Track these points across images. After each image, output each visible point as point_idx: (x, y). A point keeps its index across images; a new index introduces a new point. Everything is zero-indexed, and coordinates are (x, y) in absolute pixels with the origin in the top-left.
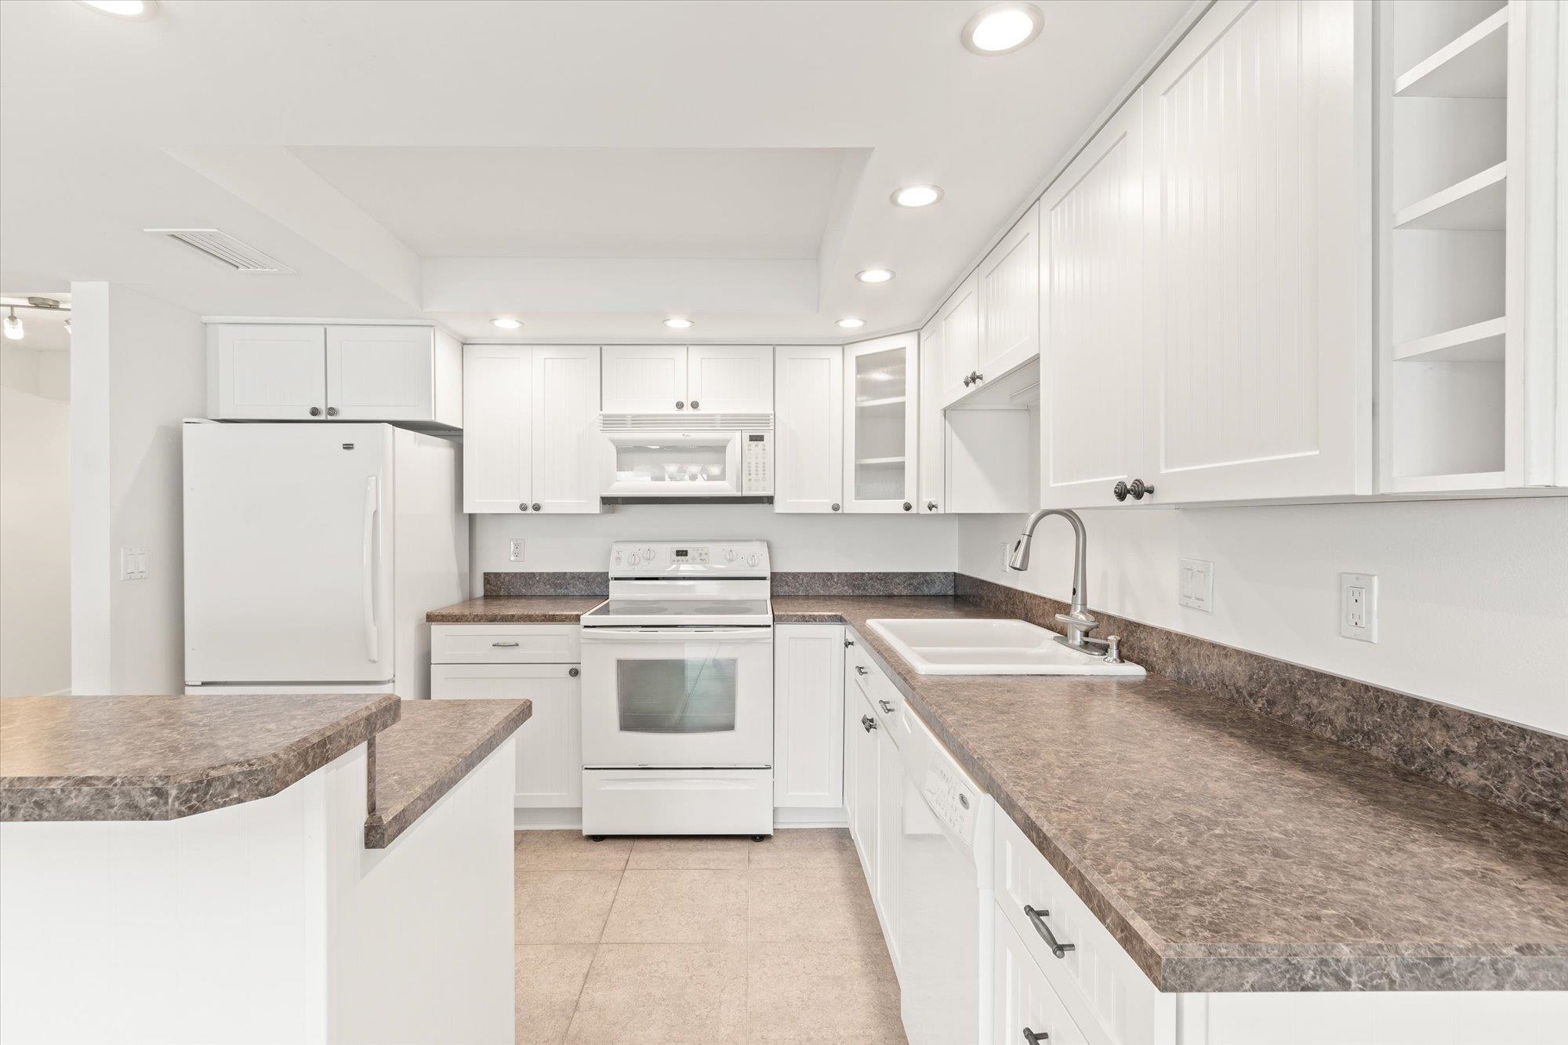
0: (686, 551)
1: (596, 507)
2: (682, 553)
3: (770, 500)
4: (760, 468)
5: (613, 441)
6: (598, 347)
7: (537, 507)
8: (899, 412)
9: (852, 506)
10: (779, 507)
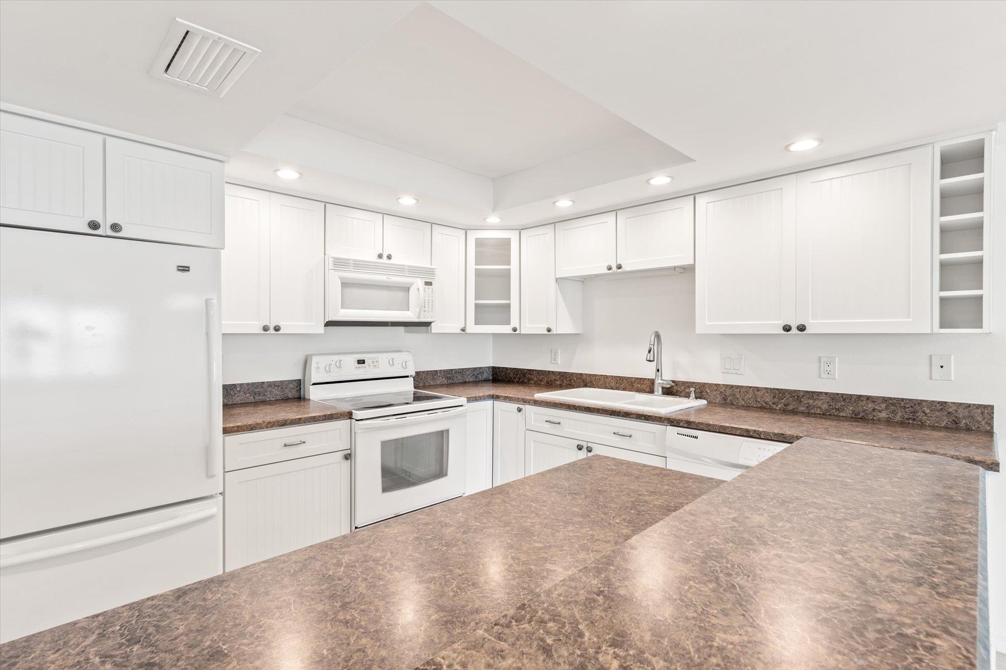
0: (364, 361)
1: (321, 329)
2: (361, 362)
3: (427, 324)
4: (430, 304)
5: (340, 278)
6: (323, 204)
7: (277, 329)
8: (507, 275)
9: (472, 328)
10: (435, 328)
